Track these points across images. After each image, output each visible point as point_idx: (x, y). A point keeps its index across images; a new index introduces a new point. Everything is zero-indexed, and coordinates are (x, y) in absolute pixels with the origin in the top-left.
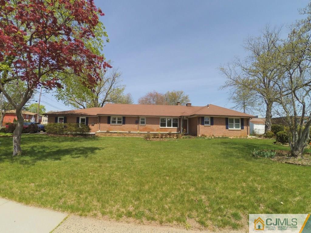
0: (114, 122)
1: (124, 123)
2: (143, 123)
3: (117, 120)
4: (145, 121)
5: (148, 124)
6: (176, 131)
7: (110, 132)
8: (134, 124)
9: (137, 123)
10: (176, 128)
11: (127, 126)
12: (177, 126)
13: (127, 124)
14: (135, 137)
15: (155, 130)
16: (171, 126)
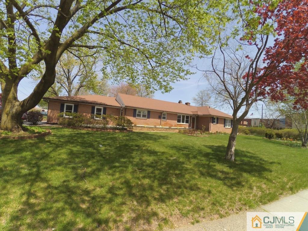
0: (139, 116)
1: (149, 117)
2: (164, 118)
3: (142, 114)
4: (166, 117)
5: (168, 119)
6: (188, 126)
7: (137, 125)
8: (158, 119)
9: (160, 117)
10: (188, 124)
11: (151, 120)
12: (188, 123)
13: (151, 118)
14: (169, 132)
15: (174, 125)
16: (184, 123)
